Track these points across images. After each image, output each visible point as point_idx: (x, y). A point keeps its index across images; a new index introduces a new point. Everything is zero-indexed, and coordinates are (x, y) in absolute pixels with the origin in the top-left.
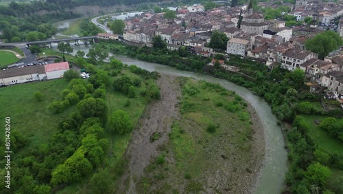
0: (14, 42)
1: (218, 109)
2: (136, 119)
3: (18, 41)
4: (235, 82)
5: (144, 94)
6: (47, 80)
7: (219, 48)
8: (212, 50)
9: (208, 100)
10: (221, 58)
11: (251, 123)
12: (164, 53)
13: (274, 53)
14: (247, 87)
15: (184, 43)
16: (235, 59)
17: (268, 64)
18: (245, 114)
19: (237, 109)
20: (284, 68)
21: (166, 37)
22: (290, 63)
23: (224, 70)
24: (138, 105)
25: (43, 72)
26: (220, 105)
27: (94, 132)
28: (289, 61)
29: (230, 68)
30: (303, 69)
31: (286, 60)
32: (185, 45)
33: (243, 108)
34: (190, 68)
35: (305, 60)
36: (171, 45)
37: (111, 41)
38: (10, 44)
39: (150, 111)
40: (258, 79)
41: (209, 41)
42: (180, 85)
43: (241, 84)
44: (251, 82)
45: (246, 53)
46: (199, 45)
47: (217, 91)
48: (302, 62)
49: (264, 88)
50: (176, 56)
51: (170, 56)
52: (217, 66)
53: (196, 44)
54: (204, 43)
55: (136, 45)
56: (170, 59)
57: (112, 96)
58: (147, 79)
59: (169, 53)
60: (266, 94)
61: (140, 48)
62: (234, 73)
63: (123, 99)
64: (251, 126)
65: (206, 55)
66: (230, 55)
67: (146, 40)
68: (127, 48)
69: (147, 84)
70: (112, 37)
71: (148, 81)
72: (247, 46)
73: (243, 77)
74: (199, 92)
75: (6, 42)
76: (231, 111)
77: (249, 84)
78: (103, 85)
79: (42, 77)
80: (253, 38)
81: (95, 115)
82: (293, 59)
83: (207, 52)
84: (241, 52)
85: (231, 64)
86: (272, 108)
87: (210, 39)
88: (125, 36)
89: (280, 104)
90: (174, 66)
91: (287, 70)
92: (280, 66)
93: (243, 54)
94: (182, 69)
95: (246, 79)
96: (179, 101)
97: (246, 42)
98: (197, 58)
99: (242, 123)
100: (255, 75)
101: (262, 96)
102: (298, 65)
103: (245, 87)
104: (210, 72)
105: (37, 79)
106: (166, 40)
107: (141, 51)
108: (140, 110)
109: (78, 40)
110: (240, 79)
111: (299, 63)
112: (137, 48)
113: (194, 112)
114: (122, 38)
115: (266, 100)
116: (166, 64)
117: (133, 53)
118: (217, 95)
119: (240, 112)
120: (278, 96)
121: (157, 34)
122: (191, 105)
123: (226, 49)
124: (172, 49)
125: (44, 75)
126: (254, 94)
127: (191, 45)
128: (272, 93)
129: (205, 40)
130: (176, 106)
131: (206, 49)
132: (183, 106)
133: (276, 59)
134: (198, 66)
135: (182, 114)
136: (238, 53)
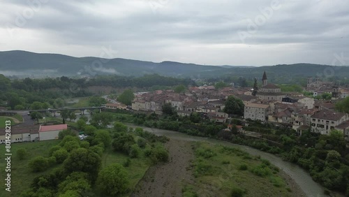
0: (18, 109)
1: (243, 173)
2: (136, 181)
3: (21, 109)
4: (258, 148)
5: (148, 154)
6: (39, 141)
7: (235, 114)
8: (227, 115)
9: (229, 163)
10: (239, 123)
11: (289, 191)
12: (174, 119)
13: (300, 117)
14: (274, 153)
15: (196, 109)
16: (255, 125)
17: (295, 128)
18: (278, 179)
19: (267, 174)
20: (315, 131)
21: (177, 105)
22: (322, 126)
23: (243, 136)
24: (140, 165)
25: (37, 132)
26: (244, 168)
27: (76, 189)
28: (321, 123)
29: (249, 134)
30: (341, 131)
31: (316, 122)
32: (197, 111)
33: (275, 173)
34: (203, 134)
35: (341, 122)
36: (181, 112)
37: (118, 111)
38: (11, 111)
39: (154, 173)
40: (285, 144)
41: (223, 107)
42: (193, 149)
43: (266, 150)
44: (278, 148)
45: (267, 118)
46: (212, 111)
47: (238, 155)
48: (337, 123)
49: (296, 152)
50: (187, 122)
51: (180, 122)
52: (234, 131)
53: (209, 111)
54: (218, 109)
55: (144, 113)
56: (180, 125)
57: (110, 156)
58: (154, 141)
59: (179, 120)
60: (300, 160)
61: (148, 116)
62: (254, 138)
63: (123, 159)
64: (290, 194)
65: (221, 121)
66: (249, 120)
67: (155, 107)
68: (135, 116)
69: (153, 146)
70: (120, 107)
71: (154, 144)
72: (267, 110)
73: (267, 142)
74: (216, 155)
75: (9, 110)
76: (260, 175)
77: (276, 150)
78: (101, 143)
79: (33, 137)
80: (272, 105)
81: (83, 170)
82: (325, 121)
83: (222, 118)
84: (261, 118)
85: (252, 130)
86: (312, 175)
87: (224, 106)
88: (134, 106)
89: (321, 170)
90: (185, 132)
91: (320, 134)
92: (310, 130)
93: (263, 119)
94: (195, 135)
95: (270, 144)
96: (191, 164)
97: (265, 106)
98: (211, 124)
99: (276, 189)
100: (281, 140)
101: (294, 162)
102: (332, 127)
103: (271, 153)
104: (227, 138)
105: (27, 140)
106: (176, 107)
107: (150, 118)
108: (142, 171)
109: (83, 110)
110: (265, 144)
111: (334, 125)
112: (144, 116)
113: (212, 175)
114: (131, 108)
115: (301, 166)
116: (176, 129)
117: (141, 120)
118: (239, 159)
119: (272, 177)
120: (316, 161)
121: (167, 102)
122: (207, 168)
123: (243, 115)
124: (183, 115)
125: (37, 135)
126: (284, 160)
127: (203, 111)
128: (307, 158)
129: (219, 107)
130: (188, 169)
131: (220, 114)
132: (197, 168)
133: (304, 122)
134: (213, 132)
135: (196, 177)
136: (257, 118)
